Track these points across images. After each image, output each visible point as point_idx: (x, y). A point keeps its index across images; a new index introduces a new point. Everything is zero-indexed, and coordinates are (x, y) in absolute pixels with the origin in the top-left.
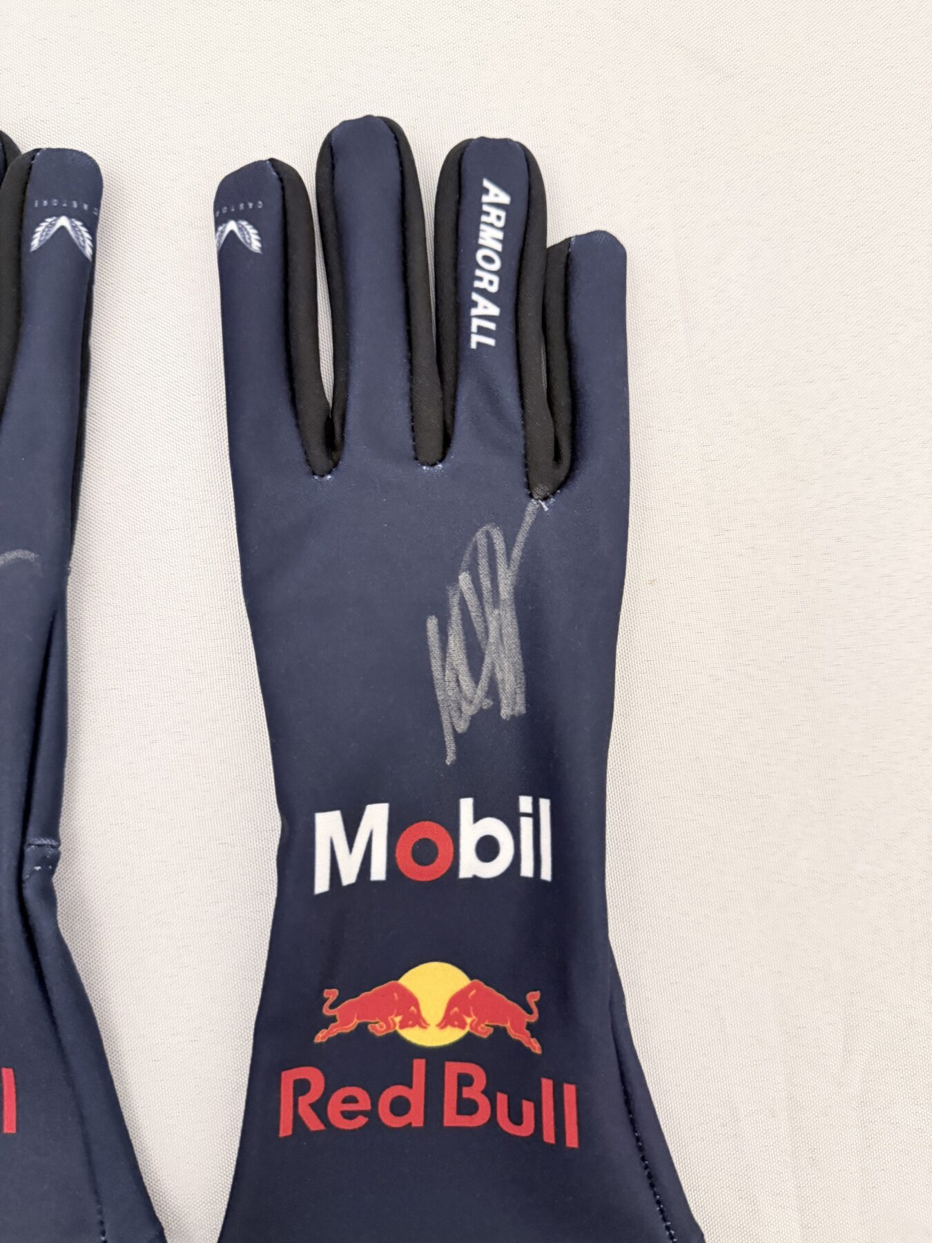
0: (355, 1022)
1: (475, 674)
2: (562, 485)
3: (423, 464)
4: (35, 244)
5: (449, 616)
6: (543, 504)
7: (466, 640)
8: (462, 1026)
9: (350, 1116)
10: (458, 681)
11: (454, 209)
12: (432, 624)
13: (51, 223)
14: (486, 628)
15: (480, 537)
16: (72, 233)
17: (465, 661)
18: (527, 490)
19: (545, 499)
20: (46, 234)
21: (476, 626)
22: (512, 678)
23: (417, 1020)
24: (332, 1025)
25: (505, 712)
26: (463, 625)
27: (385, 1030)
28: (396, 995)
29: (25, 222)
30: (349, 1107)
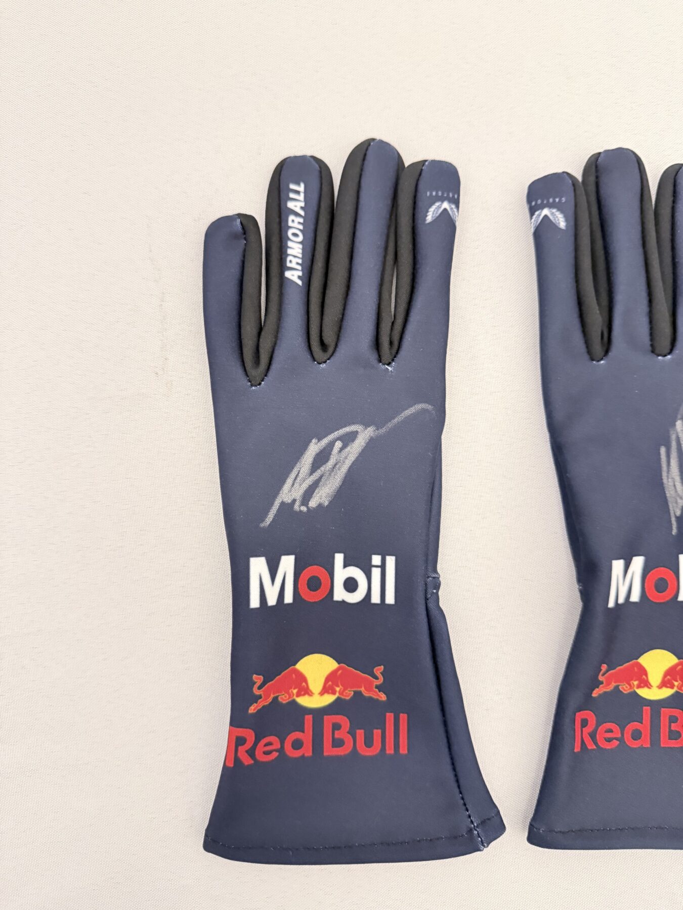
0: (613, 685)
3: (659, 355)
4: (429, 218)
5: (671, 446)
7: (679, 461)
8: (672, 687)
9: (609, 740)
12: (663, 451)
13: (438, 206)
16: (450, 212)
17: (678, 474)
20: (436, 213)
23: (646, 684)
24: (601, 686)
26: (678, 452)
27: (629, 689)
28: (636, 668)
29: (421, 204)
30: (609, 735)
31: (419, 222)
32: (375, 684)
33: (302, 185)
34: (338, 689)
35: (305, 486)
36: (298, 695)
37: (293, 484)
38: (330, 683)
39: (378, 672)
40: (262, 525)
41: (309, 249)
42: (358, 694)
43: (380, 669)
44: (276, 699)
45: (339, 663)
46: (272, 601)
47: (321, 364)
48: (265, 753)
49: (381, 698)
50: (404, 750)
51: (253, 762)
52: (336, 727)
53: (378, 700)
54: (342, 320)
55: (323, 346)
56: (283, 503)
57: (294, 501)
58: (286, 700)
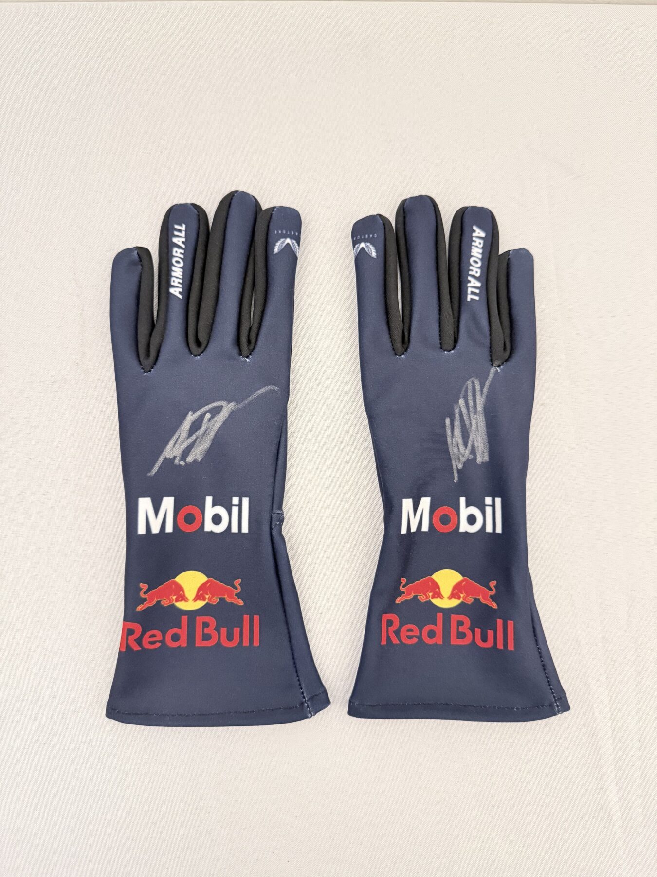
0: (413, 595)
1: (466, 444)
2: (506, 361)
3: (445, 351)
4: (276, 250)
5: (455, 418)
6: (498, 369)
7: (462, 428)
8: (459, 598)
9: (410, 637)
10: (458, 446)
11: (459, 238)
12: (448, 421)
13: (283, 242)
14: (471, 423)
15: (469, 383)
16: (292, 246)
17: (461, 438)
18: (490, 362)
19: (499, 366)
20: (281, 247)
21: (466, 422)
22: (482, 445)
23: (439, 595)
24: (403, 595)
25: (479, 461)
26: (460, 422)
27: (425, 599)
28: (430, 583)
29: (270, 240)
30: (410, 633)
31: (269, 252)
32: (235, 593)
33: (184, 226)
34: (207, 597)
35: (184, 446)
36: (177, 600)
37: (174, 445)
38: (201, 592)
39: (238, 584)
40: (149, 474)
41: (188, 273)
42: (222, 600)
43: (239, 581)
44: (159, 602)
45: (208, 578)
46: (156, 529)
47: (196, 356)
48: (150, 643)
49: (240, 603)
50: (256, 643)
51: (140, 649)
52: (206, 625)
53: (237, 604)
54: (212, 324)
55: (198, 343)
56: (166, 459)
57: (175, 457)
58: (167, 604)
